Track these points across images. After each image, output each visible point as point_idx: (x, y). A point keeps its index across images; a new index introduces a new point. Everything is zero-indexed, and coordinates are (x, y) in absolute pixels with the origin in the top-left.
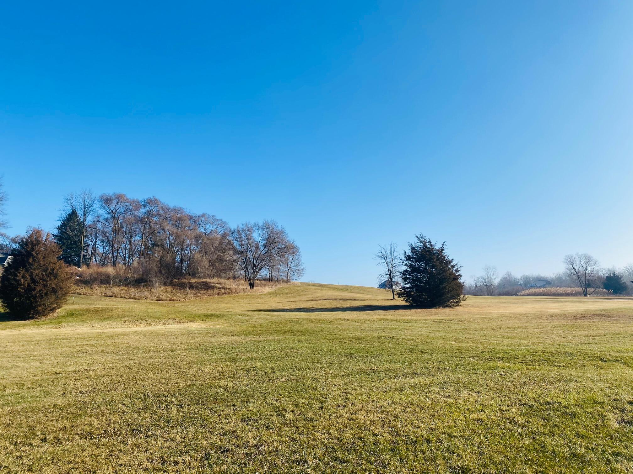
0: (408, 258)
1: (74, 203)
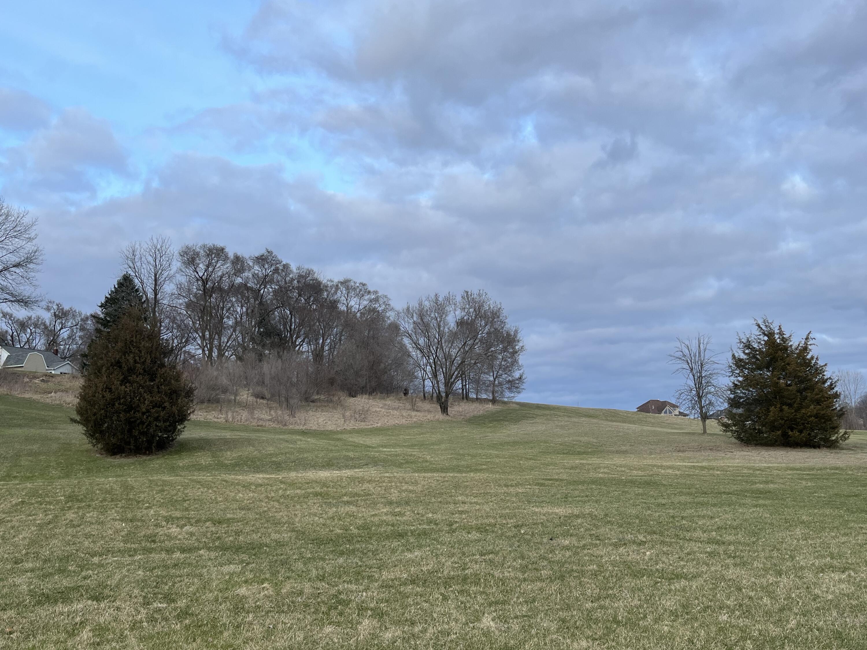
1: (139, 264)
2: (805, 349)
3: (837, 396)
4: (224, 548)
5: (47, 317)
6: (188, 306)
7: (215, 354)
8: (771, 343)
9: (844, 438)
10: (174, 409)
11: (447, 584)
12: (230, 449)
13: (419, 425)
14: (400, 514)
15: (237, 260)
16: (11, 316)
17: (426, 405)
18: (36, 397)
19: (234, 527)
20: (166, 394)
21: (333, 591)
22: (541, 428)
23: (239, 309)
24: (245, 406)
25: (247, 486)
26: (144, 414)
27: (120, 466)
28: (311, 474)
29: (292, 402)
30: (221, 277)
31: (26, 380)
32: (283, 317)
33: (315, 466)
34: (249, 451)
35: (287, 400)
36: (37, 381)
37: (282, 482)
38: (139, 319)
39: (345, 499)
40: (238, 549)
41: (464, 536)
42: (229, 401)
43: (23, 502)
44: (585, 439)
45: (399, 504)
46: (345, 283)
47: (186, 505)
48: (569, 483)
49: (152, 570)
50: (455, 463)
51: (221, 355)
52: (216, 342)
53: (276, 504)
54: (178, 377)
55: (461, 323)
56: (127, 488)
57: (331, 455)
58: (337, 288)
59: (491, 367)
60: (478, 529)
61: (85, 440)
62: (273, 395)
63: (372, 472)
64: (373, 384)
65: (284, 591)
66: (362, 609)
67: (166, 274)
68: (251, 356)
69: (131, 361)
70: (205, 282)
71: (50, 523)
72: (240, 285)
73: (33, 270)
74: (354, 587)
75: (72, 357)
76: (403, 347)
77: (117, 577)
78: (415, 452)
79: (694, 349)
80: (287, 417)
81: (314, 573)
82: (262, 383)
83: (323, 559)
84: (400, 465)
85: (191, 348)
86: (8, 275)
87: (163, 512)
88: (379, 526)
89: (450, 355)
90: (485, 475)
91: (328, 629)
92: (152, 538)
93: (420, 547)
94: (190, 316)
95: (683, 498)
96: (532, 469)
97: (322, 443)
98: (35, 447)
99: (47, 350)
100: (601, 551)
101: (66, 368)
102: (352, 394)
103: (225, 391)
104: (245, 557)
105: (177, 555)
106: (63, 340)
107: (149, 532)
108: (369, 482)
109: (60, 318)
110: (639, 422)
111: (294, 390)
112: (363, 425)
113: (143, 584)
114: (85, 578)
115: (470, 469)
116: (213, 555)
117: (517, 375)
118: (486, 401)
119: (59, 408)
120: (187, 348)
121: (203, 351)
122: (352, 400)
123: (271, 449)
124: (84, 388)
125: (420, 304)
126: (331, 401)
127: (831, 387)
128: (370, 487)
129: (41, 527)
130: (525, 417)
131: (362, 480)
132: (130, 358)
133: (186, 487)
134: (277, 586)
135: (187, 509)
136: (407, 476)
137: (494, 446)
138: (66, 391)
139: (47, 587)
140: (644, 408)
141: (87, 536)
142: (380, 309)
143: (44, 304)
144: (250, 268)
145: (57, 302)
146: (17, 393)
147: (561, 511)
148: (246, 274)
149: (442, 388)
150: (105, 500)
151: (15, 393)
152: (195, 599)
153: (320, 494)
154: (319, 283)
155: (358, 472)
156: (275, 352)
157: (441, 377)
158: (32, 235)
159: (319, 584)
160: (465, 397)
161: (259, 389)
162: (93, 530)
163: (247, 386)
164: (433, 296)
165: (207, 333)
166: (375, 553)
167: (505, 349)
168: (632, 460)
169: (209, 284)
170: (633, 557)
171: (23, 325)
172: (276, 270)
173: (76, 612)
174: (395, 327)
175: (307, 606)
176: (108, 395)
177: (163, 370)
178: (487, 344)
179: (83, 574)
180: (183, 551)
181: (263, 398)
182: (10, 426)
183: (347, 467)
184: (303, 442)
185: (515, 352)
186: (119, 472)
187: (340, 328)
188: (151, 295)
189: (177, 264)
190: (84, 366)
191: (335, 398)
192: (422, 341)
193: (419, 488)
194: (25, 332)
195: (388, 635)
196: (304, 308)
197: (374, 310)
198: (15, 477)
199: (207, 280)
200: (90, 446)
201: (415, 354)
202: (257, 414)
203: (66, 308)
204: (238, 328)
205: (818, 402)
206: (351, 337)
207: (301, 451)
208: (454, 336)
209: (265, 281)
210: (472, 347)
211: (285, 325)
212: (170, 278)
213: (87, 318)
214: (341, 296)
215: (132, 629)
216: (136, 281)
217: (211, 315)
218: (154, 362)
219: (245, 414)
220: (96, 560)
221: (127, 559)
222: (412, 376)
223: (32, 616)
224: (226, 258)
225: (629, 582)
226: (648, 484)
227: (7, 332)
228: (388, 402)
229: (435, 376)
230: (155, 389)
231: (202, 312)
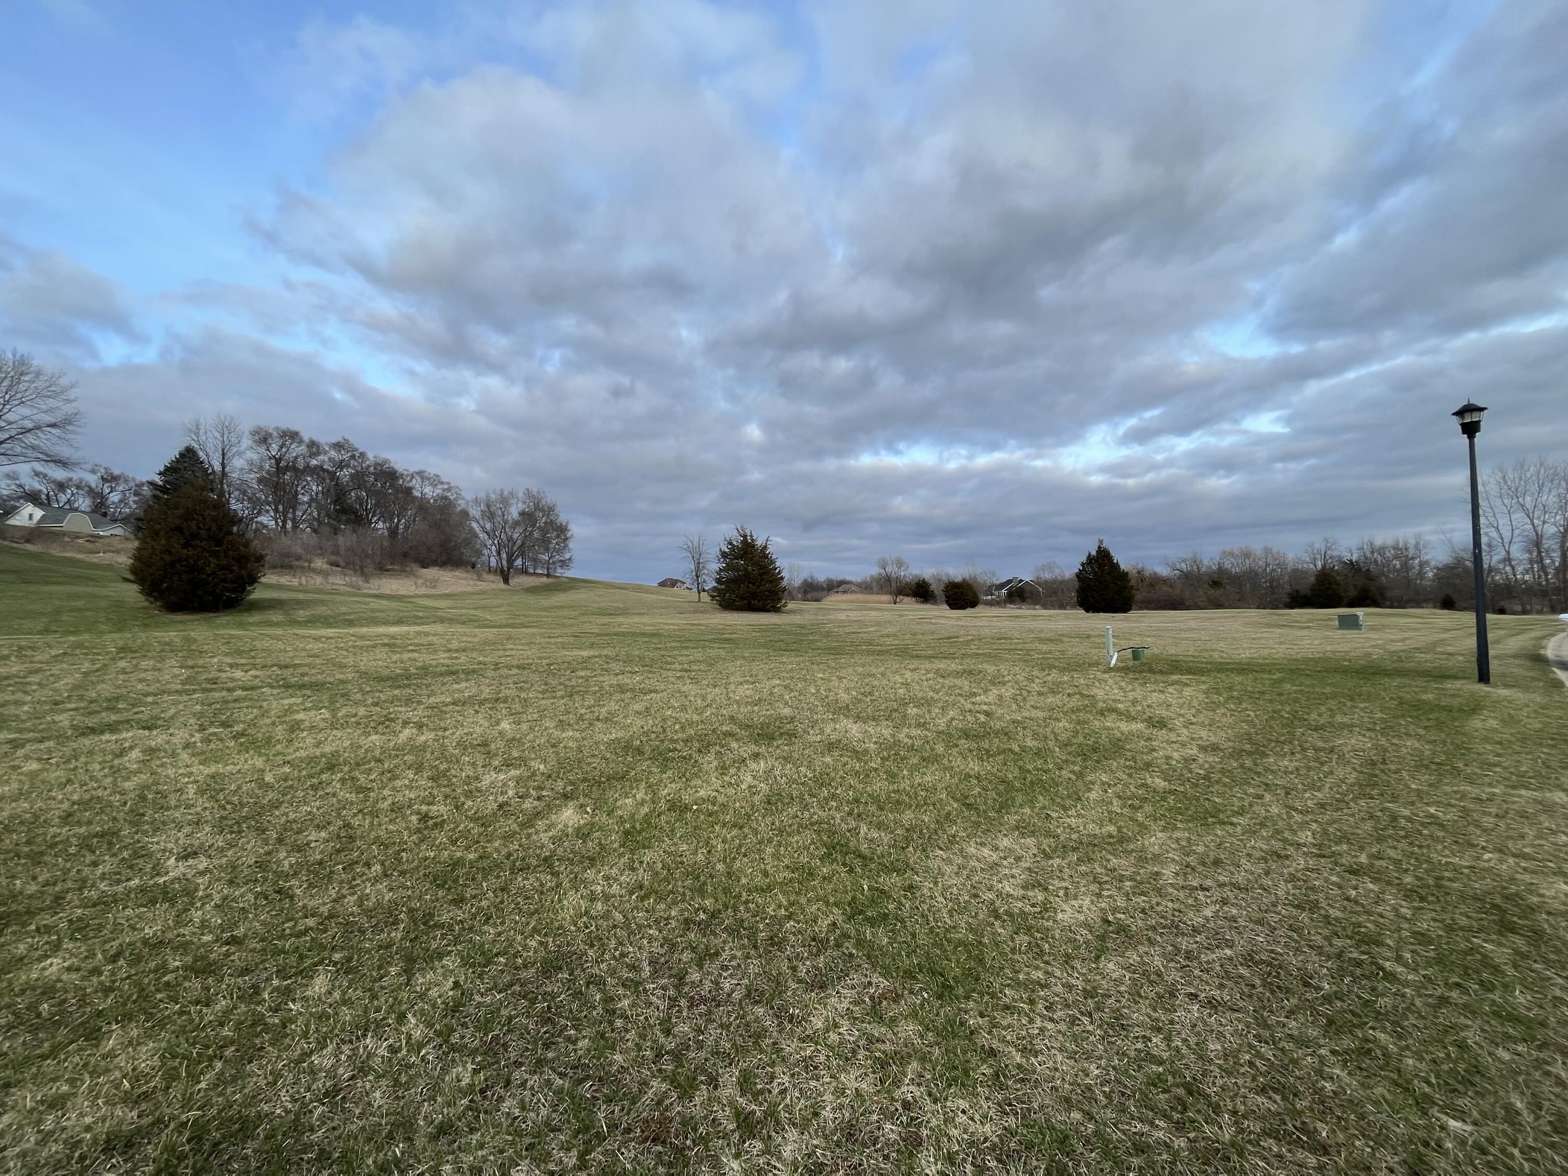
0: (724, 555)
1: (204, 438)
2: (765, 547)
3: (782, 578)
4: (287, 686)
5: (93, 480)
6: (260, 481)
7: (289, 525)
8: (745, 542)
9: (785, 606)
10: (243, 572)
11: (481, 703)
12: (302, 609)
13: (483, 592)
14: (456, 658)
15: (312, 444)
16: (45, 476)
17: (491, 577)
18: (79, 556)
19: (300, 671)
20: (234, 559)
21: (385, 713)
22: (584, 596)
23: (314, 488)
24: (319, 572)
25: (317, 639)
26: (209, 575)
27: (182, 622)
28: (382, 630)
29: (366, 570)
30: (296, 458)
31: (67, 539)
32: (358, 497)
33: (386, 623)
34: (321, 610)
35: (362, 568)
36: (80, 541)
37: (352, 635)
38: (203, 489)
39: (411, 648)
40: (302, 686)
41: (505, 672)
42: (303, 567)
43: (65, 654)
44: (616, 605)
45: (457, 651)
46: (420, 473)
47: (253, 654)
48: (598, 635)
49: (210, 705)
50: (511, 621)
51: (295, 527)
52: (290, 515)
53: (345, 653)
54: (247, 544)
55: (522, 514)
56: (188, 640)
57: (401, 614)
58: (412, 477)
59: (547, 549)
60: (518, 667)
61: (141, 598)
62: (347, 564)
63: (439, 628)
64: (444, 558)
65: (340, 714)
66: (405, 724)
67: (234, 450)
68: (326, 530)
69: (195, 527)
70: (278, 461)
71: (97, 670)
72: (316, 467)
73: (73, 432)
74: (403, 709)
75: (125, 520)
76: (472, 529)
77: (172, 711)
78: (478, 613)
79: (696, 542)
80: (361, 583)
81: (370, 700)
82: (336, 553)
83: (381, 692)
84: (464, 623)
85: (263, 519)
86: (40, 434)
87: (228, 660)
88: (436, 666)
89: (511, 537)
90: (533, 630)
91: (374, 737)
92: (214, 681)
93: (467, 680)
94: (262, 490)
95: (674, 644)
96: (572, 625)
97: (394, 605)
98: (80, 604)
99: (93, 512)
100: (606, 678)
101: (118, 530)
102: (425, 566)
103: (299, 558)
104: (308, 692)
105: (239, 692)
106: (113, 503)
107: (210, 676)
108: (434, 635)
109: (108, 481)
110: (657, 593)
111: (369, 561)
112: (433, 592)
113: (199, 715)
114: (136, 713)
115: (523, 626)
116: (275, 692)
117: (567, 556)
118: (542, 575)
119: (109, 567)
120: (260, 519)
121: (276, 522)
122: (424, 570)
123: (344, 609)
124: (138, 549)
125: (488, 496)
126: (404, 571)
127: (779, 573)
128: (435, 639)
129: (86, 674)
130: (571, 588)
131: (427, 634)
132: (193, 525)
133: (254, 639)
134: (334, 711)
135: (253, 658)
136: (468, 631)
137: (544, 609)
138: (118, 552)
139: (92, 721)
140: (663, 584)
141: (141, 681)
142: (452, 498)
143: (88, 466)
144: (326, 453)
145: (104, 465)
146: (56, 551)
147: (585, 653)
148: (321, 457)
149: (505, 563)
150: (162, 651)
151: (53, 552)
152: (253, 724)
153: (387, 645)
154: (396, 472)
155: (426, 628)
156: (350, 527)
157: (504, 556)
158: (72, 397)
159: (373, 709)
160: (525, 572)
161: (333, 558)
162: (149, 676)
163: (322, 555)
164: (498, 490)
165: (280, 507)
166: (427, 686)
167: (558, 536)
168: (646, 620)
169: (283, 464)
170: (627, 681)
171: (62, 486)
172: (353, 457)
173: (125, 739)
174: (465, 514)
175: (359, 724)
176: (167, 557)
177: (231, 537)
178: (544, 531)
179: (135, 710)
180: (244, 689)
181: (338, 566)
182: (47, 583)
183: (415, 624)
184: (375, 604)
185: (566, 539)
186: (181, 627)
187: (414, 511)
188: (217, 467)
189: (247, 442)
190: (139, 529)
191: (408, 569)
192: (488, 526)
193: (477, 640)
194: (64, 492)
195: (423, 738)
196: (381, 492)
197: (446, 498)
198: (56, 632)
199: (280, 459)
200: (147, 604)
201: (482, 536)
202: (331, 579)
203: (116, 472)
204: (314, 505)
205: (771, 582)
206: (424, 519)
207: (372, 611)
208: (516, 524)
209: (341, 465)
210: (531, 533)
211: (361, 505)
212: (240, 454)
213: (143, 484)
214: (416, 483)
215: (184, 748)
216: (201, 454)
217: (285, 491)
218: (220, 528)
219: (319, 580)
220: (150, 699)
221: (186, 698)
222: (479, 553)
223: (75, 745)
224: (301, 441)
225: (617, 696)
226: (654, 635)
227: (40, 491)
228: (457, 574)
229: (499, 554)
230: (222, 554)
231: (275, 487)
